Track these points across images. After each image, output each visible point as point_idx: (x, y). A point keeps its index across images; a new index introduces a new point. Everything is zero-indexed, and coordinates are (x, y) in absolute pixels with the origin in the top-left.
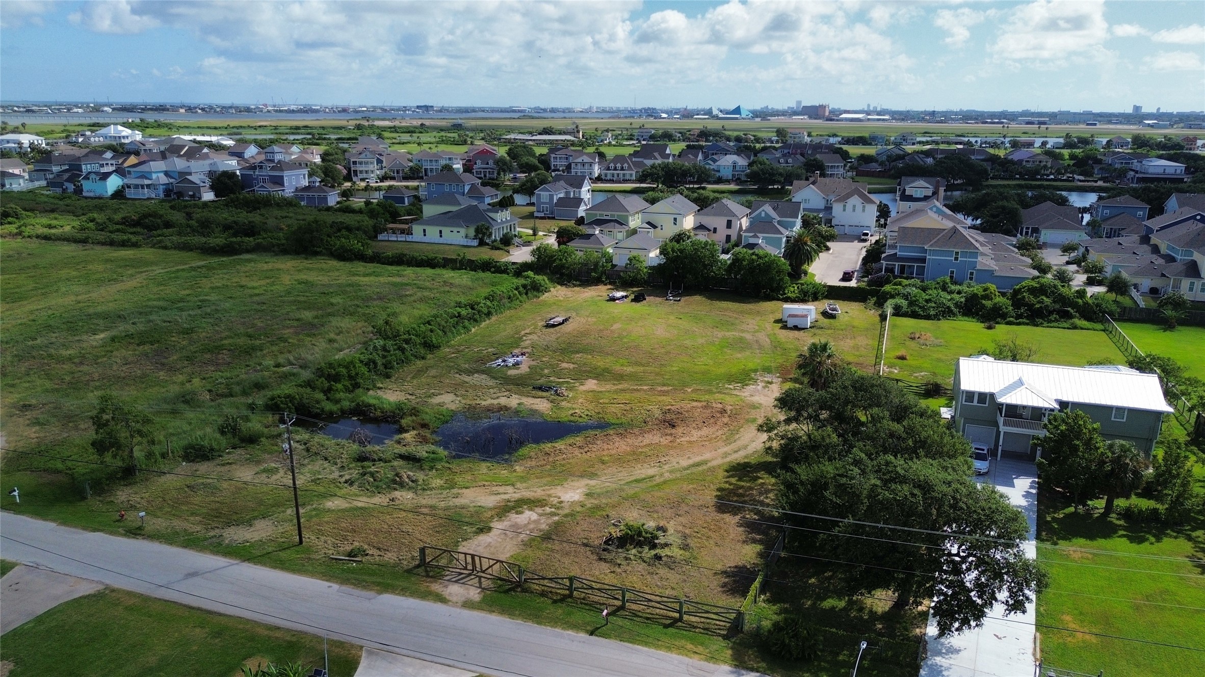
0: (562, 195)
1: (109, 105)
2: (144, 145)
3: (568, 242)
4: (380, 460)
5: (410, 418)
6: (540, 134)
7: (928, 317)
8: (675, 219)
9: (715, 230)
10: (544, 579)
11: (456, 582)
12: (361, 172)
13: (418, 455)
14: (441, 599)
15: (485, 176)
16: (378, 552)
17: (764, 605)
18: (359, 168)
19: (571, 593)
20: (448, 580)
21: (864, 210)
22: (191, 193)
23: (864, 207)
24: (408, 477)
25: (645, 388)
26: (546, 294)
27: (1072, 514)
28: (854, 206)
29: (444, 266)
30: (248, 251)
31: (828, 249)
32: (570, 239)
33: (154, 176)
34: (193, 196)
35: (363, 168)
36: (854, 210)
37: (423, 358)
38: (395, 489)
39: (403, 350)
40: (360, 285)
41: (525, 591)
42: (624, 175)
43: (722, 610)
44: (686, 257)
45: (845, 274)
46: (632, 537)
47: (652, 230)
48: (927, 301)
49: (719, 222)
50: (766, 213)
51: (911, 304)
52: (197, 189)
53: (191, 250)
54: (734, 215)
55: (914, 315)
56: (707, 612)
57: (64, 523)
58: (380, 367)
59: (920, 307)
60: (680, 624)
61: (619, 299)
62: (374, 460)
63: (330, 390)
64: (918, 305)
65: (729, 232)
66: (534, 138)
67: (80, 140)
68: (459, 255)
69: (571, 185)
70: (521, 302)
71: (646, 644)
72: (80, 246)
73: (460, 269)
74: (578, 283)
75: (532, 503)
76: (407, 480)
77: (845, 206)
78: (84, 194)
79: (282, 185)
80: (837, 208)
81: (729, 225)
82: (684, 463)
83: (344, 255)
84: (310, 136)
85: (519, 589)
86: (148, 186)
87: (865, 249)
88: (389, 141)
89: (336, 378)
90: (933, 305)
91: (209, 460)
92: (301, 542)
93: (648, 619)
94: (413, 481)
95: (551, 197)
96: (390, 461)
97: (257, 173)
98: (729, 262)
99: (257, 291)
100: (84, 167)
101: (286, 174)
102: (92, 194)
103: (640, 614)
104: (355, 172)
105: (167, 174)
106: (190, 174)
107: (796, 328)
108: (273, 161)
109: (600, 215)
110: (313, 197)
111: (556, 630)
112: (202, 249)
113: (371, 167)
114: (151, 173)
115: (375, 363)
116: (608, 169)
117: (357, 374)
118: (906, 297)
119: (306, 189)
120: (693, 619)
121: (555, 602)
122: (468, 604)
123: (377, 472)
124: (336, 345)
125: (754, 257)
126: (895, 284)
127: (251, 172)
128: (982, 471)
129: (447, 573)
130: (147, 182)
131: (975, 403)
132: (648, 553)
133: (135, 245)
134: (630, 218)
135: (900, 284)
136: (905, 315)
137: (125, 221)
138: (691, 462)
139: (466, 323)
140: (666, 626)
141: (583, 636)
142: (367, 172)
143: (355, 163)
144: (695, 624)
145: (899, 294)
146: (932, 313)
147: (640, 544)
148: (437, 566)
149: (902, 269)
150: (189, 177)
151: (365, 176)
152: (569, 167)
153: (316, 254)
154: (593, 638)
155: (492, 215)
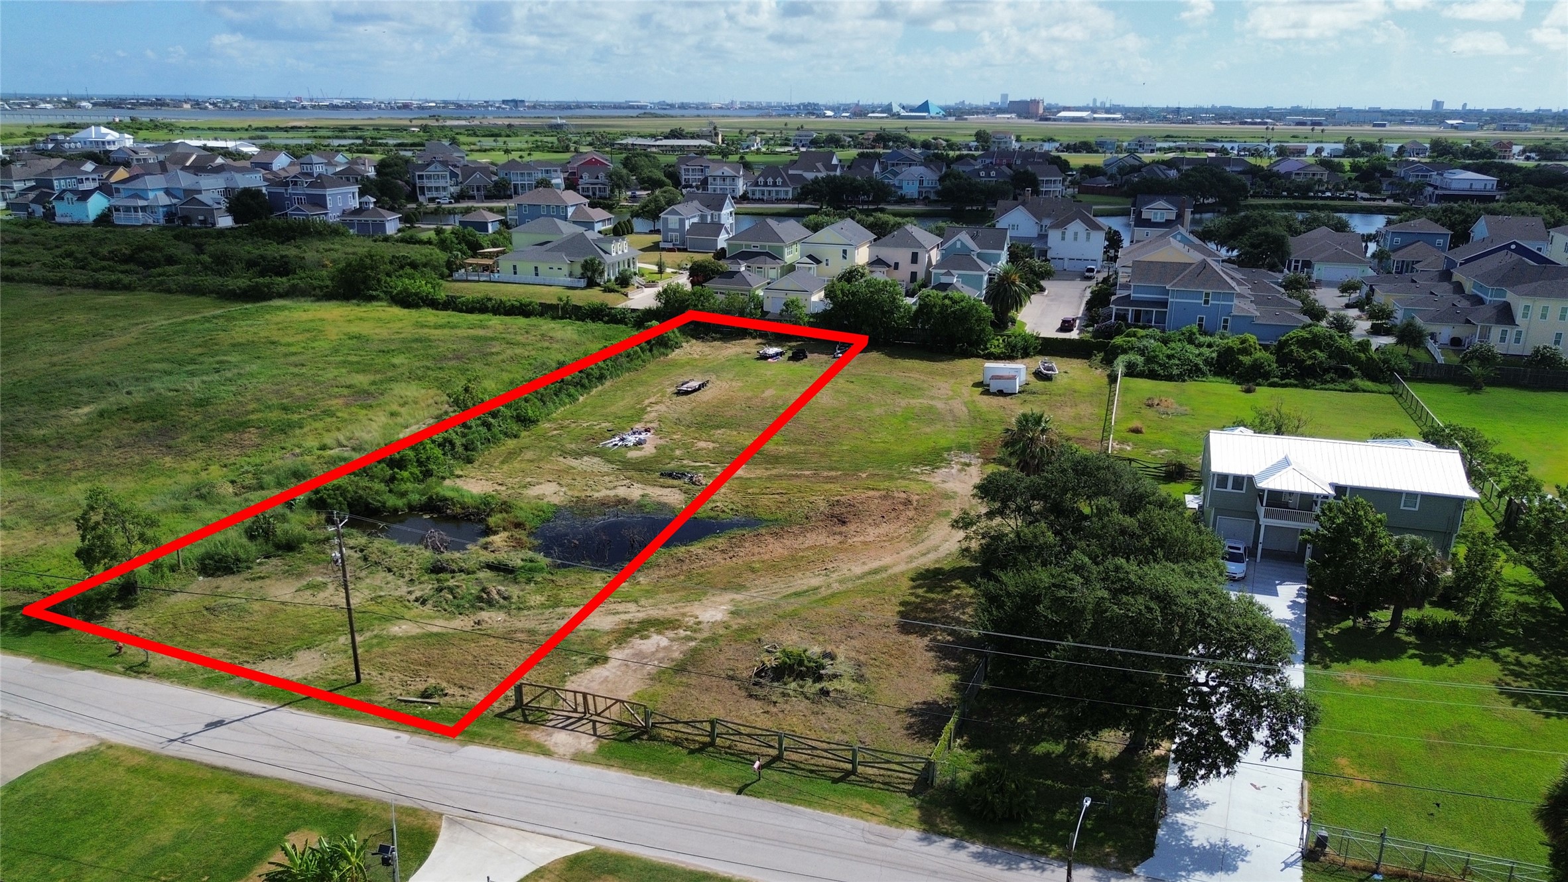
0: (696, 220)
1: (88, 99)
2: (136, 153)
3: (706, 281)
4: (461, 571)
5: (499, 516)
6: (666, 138)
7: (1170, 378)
8: (845, 252)
9: (896, 266)
10: (677, 722)
11: (563, 728)
12: (430, 189)
13: (511, 564)
14: (546, 752)
15: (594, 194)
16: (460, 692)
17: (960, 751)
18: (427, 183)
19: (713, 740)
20: (553, 727)
21: (1088, 238)
22: (201, 218)
23: (1088, 234)
24: (499, 592)
25: (807, 473)
26: (677, 351)
27: (1349, 629)
28: (1076, 234)
29: (541, 315)
30: (281, 296)
31: (1042, 289)
32: (708, 279)
33: (151, 195)
34: (204, 222)
35: (432, 184)
36: (1076, 239)
37: (516, 436)
38: (482, 609)
39: (489, 426)
40: (430, 341)
41: (652, 738)
42: (777, 192)
43: (907, 759)
44: (860, 302)
45: (1064, 322)
46: (791, 667)
47: (815, 266)
48: (1169, 357)
49: (901, 256)
50: (962, 243)
51: (1150, 360)
52: (210, 212)
53: (204, 294)
54: (921, 246)
55: (1153, 375)
56: (888, 762)
57: (43, 657)
58: (460, 449)
59: (1160, 365)
60: (853, 777)
61: (772, 357)
62: (453, 571)
63: (393, 479)
64: (1157, 363)
65: (914, 268)
66: (658, 143)
67: (50, 146)
68: (560, 299)
69: (707, 206)
70: (644, 361)
71: (809, 804)
72: (54, 290)
73: (562, 318)
74: (718, 337)
75: (661, 625)
76: (497, 597)
77: (1064, 233)
78: (58, 219)
79: (325, 207)
80: (1054, 236)
81: (915, 258)
82: (858, 570)
83: (406, 301)
84: (361, 141)
85: (645, 737)
86: (144, 209)
87: (1089, 291)
88: (466, 148)
89: (401, 464)
90: (1177, 362)
91: (233, 573)
92: (358, 679)
93: (812, 771)
94: (505, 598)
95: (682, 222)
96: (474, 572)
97: (289, 191)
98: (914, 308)
99: (293, 349)
100: (56, 183)
101: (329, 192)
102: (67, 220)
103: (802, 766)
104: (422, 189)
105: (168, 192)
106: (199, 192)
107: (1001, 393)
108: (311, 175)
109: (748, 246)
110: (366, 224)
111: (694, 788)
112: (218, 293)
113: (441, 183)
114: (147, 190)
115: (452, 444)
116: (756, 184)
117: (428, 458)
118: (1142, 352)
119: (356, 212)
120: (870, 771)
121: (692, 752)
122: (579, 758)
123: (458, 587)
124: (399, 420)
125: (947, 302)
126: (1128, 335)
127: (282, 190)
128: (1237, 576)
129: (552, 717)
130: (141, 203)
131: (1229, 489)
132: (811, 687)
133: (128, 288)
134: (786, 250)
135: (1135, 335)
136: (1141, 375)
137: (113, 256)
138: (866, 568)
139: (572, 390)
140: (835, 781)
141: (729, 795)
142: (437, 189)
143: (421, 177)
144: (873, 778)
145: (1132, 348)
146: (1176, 372)
147: (801, 676)
148: (538, 709)
149: (1137, 315)
150: (197, 196)
151: (435, 194)
152: (705, 182)
153: (371, 299)
154: (742, 797)
155: (604, 246)
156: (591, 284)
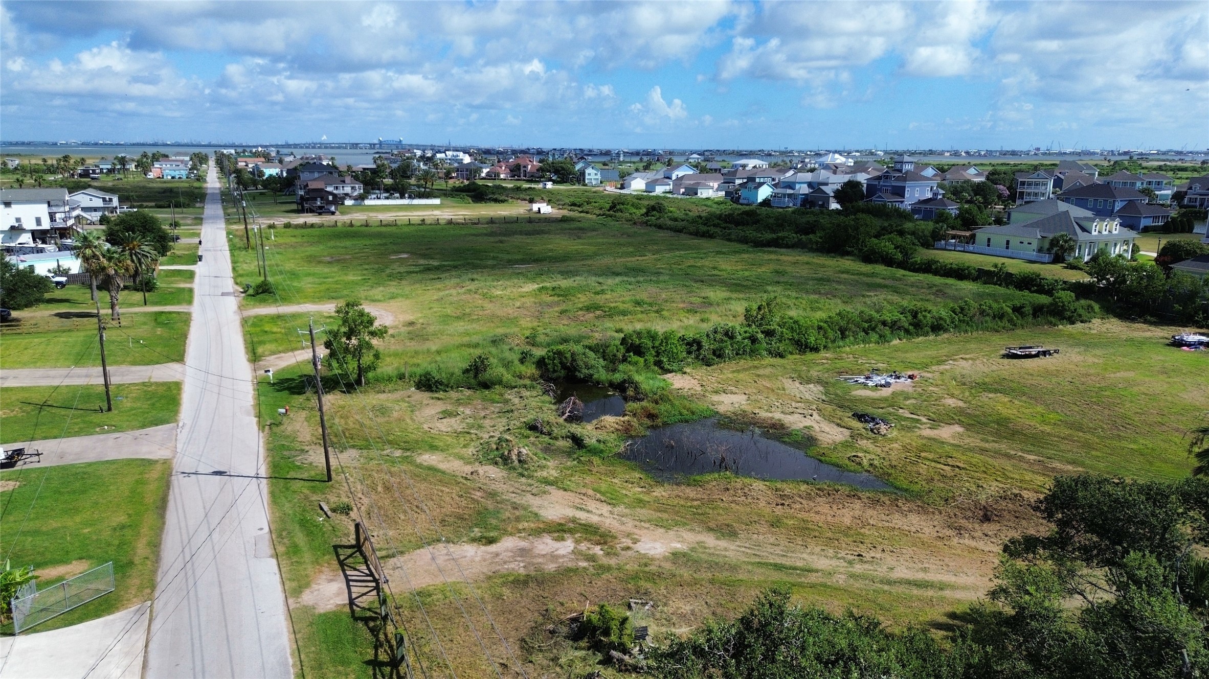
3: (1174, 262)
4: (549, 434)
5: (645, 403)
11: (349, 581)
20: (346, 576)
22: (820, 203)
24: (518, 454)
26: (1079, 325)
29: (975, 279)
32: (1178, 259)
33: (797, 186)
34: (822, 206)
35: (1032, 190)
52: (826, 198)
58: (705, 351)
67: (799, 166)
68: (996, 266)
74: (1153, 319)
75: (595, 535)
76: (514, 457)
78: (741, 201)
79: (903, 197)
83: (869, 258)
86: (790, 195)
91: (432, 391)
92: (330, 478)
94: (520, 461)
96: (556, 439)
97: (881, 183)
101: (908, 184)
102: (745, 202)
105: (810, 185)
106: (826, 184)
108: (900, 171)
110: (931, 211)
114: (794, 183)
119: (928, 201)
121: (372, 662)
122: (301, 612)
127: (876, 183)
129: (363, 567)
130: (790, 191)
132: (588, 666)
150: (823, 188)
153: (846, 254)
155: (1084, 224)
156: (1058, 259)
